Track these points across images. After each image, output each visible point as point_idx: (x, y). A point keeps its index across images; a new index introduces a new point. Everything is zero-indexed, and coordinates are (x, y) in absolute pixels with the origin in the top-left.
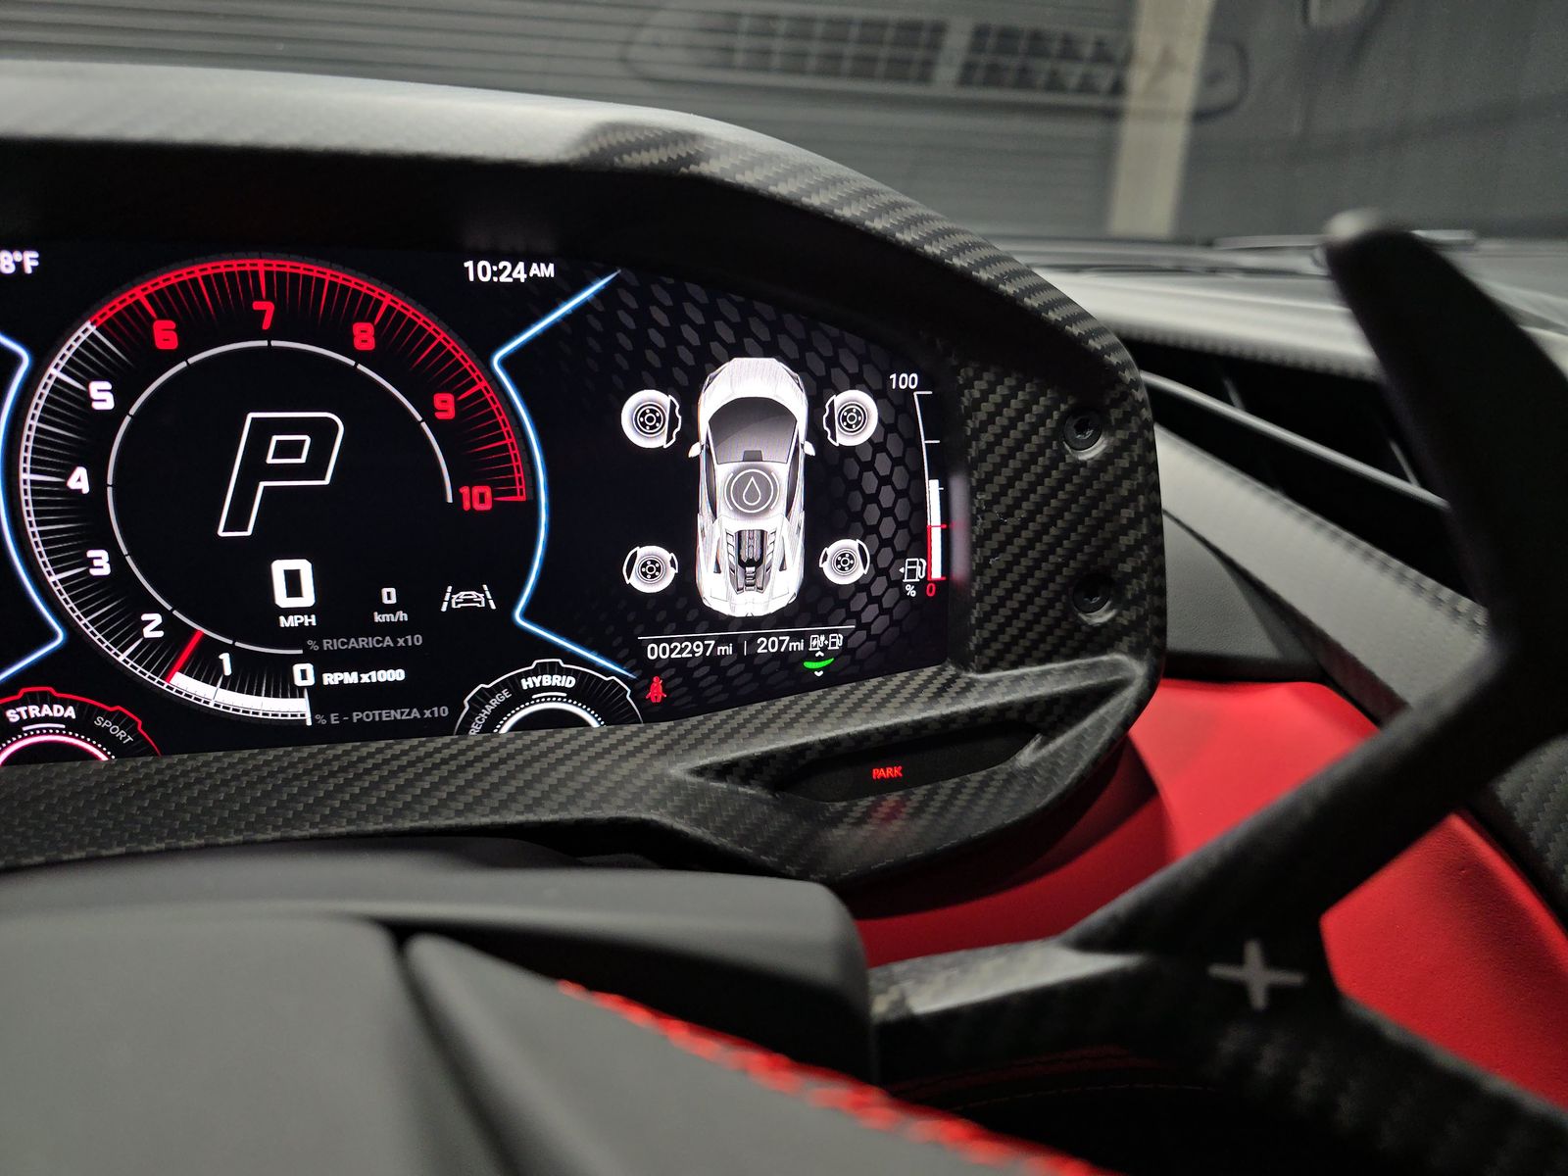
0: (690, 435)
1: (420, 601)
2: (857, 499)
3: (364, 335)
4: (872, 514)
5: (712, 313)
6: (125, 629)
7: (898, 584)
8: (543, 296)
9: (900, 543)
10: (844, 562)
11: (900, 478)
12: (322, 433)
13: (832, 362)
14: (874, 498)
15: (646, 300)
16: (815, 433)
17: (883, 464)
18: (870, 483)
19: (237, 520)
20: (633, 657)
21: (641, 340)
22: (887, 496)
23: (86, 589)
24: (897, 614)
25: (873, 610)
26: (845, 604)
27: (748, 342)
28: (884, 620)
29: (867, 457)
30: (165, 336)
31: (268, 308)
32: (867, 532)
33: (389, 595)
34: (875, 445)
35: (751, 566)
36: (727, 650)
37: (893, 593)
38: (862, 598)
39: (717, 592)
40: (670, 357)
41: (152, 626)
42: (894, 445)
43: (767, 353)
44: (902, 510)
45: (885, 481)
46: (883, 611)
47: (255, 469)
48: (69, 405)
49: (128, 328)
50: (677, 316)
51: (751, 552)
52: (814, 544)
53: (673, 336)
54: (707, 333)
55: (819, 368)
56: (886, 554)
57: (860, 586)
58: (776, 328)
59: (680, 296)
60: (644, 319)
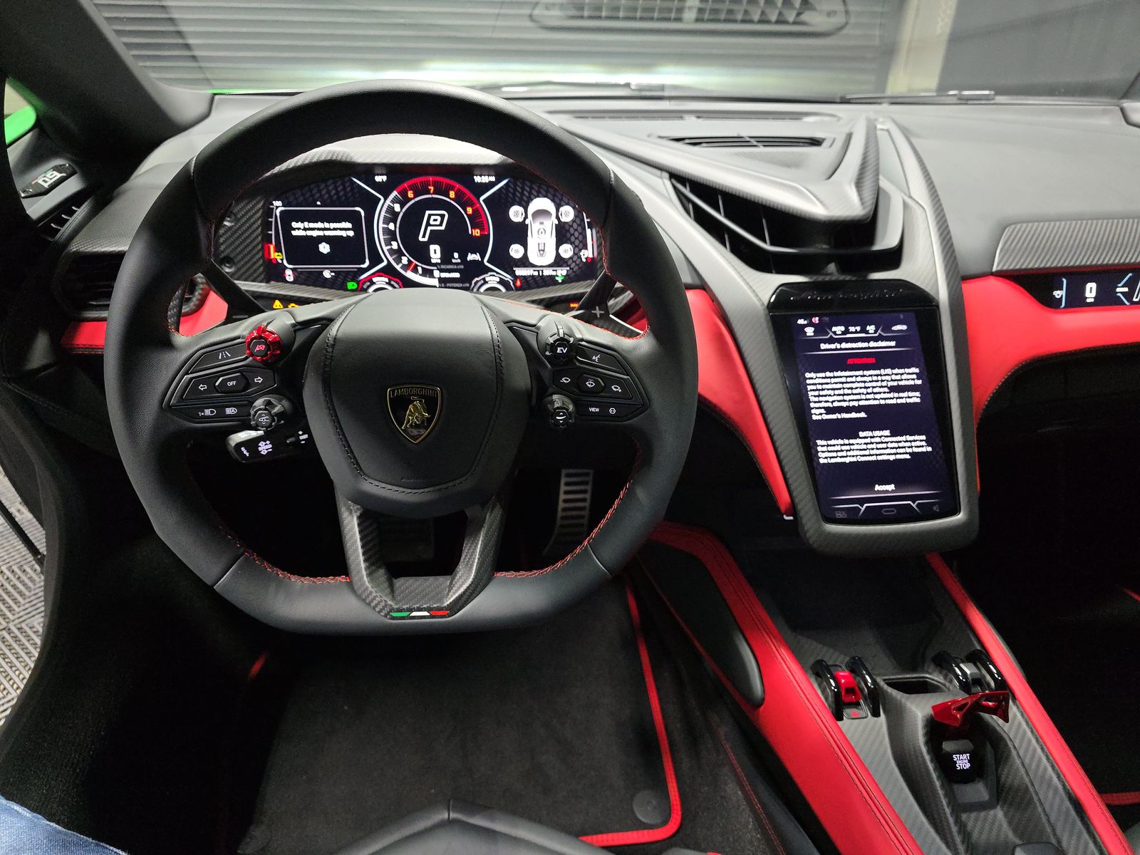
0: (526, 217)
1: (463, 257)
2: (568, 235)
3: (452, 194)
4: (573, 239)
5: (531, 188)
6: (398, 261)
7: (580, 257)
8: (492, 185)
9: (581, 246)
10: (566, 251)
11: (580, 229)
12: (442, 216)
13: (561, 200)
14: (573, 235)
15: (515, 185)
16: (558, 218)
17: (575, 226)
18: (572, 231)
19: (424, 236)
20: (512, 273)
21: (514, 194)
22: (576, 234)
23: (392, 252)
24: (580, 266)
25: (574, 264)
26: (567, 262)
27: (540, 195)
28: (577, 267)
29: (571, 224)
30: (410, 194)
31: (432, 188)
32: (572, 243)
33: (456, 255)
34: (573, 221)
35: (542, 251)
36: (536, 273)
37: (579, 260)
38: (571, 261)
39: (533, 258)
40: (521, 199)
41: (405, 260)
42: (578, 221)
43: (545, 197)
44: (581, 238)
45: (576, 230)
46: (576, 265)
47: (428, 224)
48: (391, 210)
49: (403, 193)
50: (523, 189)
51: (542, 248)
52: (558, 244)
53: (522, 194)
54: (530, 193)
55: (558, 201)
56: (577, 250)
57: (571, 258)
58: (547, 192)
59: (523, 184)
60: (515, 190)
